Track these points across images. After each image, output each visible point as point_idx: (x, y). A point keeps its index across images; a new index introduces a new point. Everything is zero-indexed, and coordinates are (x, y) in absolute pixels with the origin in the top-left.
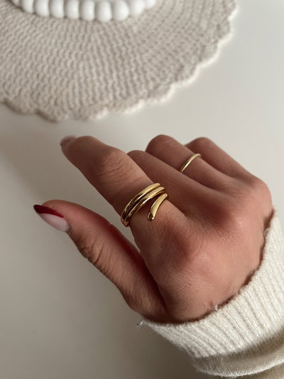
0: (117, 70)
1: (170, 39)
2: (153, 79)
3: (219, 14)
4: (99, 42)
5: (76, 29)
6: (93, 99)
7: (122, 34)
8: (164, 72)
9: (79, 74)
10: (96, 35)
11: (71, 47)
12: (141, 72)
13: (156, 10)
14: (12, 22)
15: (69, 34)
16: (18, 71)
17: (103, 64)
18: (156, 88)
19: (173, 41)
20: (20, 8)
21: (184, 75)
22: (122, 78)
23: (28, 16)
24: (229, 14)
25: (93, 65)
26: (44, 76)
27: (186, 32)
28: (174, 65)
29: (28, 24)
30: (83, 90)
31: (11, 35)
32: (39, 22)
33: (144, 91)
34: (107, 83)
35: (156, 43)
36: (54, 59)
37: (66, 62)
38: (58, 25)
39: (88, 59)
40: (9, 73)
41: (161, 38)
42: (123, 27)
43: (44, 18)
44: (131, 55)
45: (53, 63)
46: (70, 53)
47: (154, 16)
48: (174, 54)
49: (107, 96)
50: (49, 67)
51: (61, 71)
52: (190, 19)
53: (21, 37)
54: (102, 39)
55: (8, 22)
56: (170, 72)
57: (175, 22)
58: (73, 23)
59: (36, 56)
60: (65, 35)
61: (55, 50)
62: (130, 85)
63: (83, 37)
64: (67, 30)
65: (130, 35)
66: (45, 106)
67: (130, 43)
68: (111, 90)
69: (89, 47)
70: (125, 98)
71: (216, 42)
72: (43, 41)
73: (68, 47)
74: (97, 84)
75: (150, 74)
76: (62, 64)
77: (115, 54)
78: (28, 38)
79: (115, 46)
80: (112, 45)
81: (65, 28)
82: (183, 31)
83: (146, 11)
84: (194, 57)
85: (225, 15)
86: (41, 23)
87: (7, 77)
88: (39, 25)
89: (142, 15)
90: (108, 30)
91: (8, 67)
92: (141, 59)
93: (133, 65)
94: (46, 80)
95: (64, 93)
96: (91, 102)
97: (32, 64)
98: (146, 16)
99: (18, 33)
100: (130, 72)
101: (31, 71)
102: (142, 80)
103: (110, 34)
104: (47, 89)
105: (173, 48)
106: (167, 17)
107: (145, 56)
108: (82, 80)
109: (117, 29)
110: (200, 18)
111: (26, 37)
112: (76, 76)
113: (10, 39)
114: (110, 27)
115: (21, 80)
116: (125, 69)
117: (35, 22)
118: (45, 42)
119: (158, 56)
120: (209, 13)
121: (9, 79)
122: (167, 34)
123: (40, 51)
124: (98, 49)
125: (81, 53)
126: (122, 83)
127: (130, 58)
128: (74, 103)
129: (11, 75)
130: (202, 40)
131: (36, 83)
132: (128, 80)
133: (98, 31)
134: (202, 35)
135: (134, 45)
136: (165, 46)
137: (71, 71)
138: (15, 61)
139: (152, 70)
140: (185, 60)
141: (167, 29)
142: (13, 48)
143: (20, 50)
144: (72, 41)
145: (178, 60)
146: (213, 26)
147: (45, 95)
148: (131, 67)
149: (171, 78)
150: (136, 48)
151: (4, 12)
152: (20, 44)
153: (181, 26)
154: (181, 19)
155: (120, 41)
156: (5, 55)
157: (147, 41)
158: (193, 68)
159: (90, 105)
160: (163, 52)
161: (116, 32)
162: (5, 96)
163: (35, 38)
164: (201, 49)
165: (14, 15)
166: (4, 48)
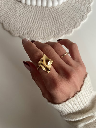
0: (55, 25)
2: (67, 27)
3: (88, 4)
4: (48, 14)
5: (40, 10)
8: (70, 25)
9: (42, 26)
11: (39, 16)
12: (63, 25)
13: (66, 2)
14: (18, 7)
15: (38, 11)
16: (22, 25)
17: (50, 23)
18: (68, 30)
19: (72, 13)
20: (21, 2)
21: (77, 26)
22: (57, 27)
24: (91, 4)
25: (47, 22)
26: (31, 27)
27: (77, 10)
28: (73, 22)
29: (23, 8)
30: (44, 31)
31: (18, 12)
32: (27, 7)
33: (64, 32)
34: (52, 29)
35: (67, 14)
36: (34, 21)
37: (38, 21)
38: (34, 8)
39: (45, 21)
40: (19, 26)
41: (68, 13)
42: (56, 9)
43: (28, 6)
46: (39, 18)
47: (66, 5)
48: (73, 18)
49: (52, 33)
50: (32, 24)
51: (36, 25)
52: (78, 6)
54: (49, 13)
56: (72, 25)
57: (73, 7)
58: (39, 7)
59: (28, 20)
60: (36, 12)
61: (34, 17)
62: (59, 30)
63: (43, 12)
65: (58, 12)
66: (33, 37)
67: (58, 15)
68: (54, 32)
69: (45, 16)
70: (58, 34)
71: (87, 14)
72: (29, 14)
73: (38, 16)
74: (49, 30)
75: (65, 26)
76: (36, 22)
77: (54, 19)
78: (24, 13)
80: (52, 15)
81: (36, 9)
82: (75, 10)
83: (63, 3)
85: (89, 4)
86: (28, 7)
87: (19, 27)
88: (27, 8)
89: (62, 4)
91: (19, 24)
92: (63, 20)
93: (60, 22)
94: (32, 28)
95: (38, 33)
96: (47, 36)
97: (27, 22)
98: (63, 5)
99: (20, 11)
100: (59, 25)
101: (26, 25)
102: (64, 28)
103: (52, 11)
104: (32, 31)
105: (73, 16)
106: (70, 5)
108: (44, 28)
109: (54, 10)
111: (23, 12)
112: (41, 27)
114: (51, 9)
115: (23, 28)
117: (26, 7)
120: (84, 3)
121: (19, 28)
122: (71, 11)
123: (29, 18)
124: (48, 17)
125: (42, 18)
126: (57, 29)
127: (59, 20)
128: (42, 36)
129: (20, 27)
130: (82, 13)
131: (29, 29)
132: (59, 28)
133: (48, 10)
134: (82, 11)
135: (60, 15)
136: (70, 15)
137: (40, 25)
138: (21, 22)
139: (66, 24)
140: (77, 20)
141: (70, 9)
142: (19, 17)
143: (22, 18)
144: (39, 14)
145: (75, 21)
146: (86, 8)
147: (32, 34)
148: (59, 23)
149: (73, 27)
150: (61, 16)
151: (14, 3)
152: (21, 15)
153: (75, 8)
154: (75, 6)
155: (55, 14)
156: (17, 19)
157: (64, 14)
158: (80, 23)
159: (47, 37)
160: (69, 18)
161: (53, 11)
162: (19, 34)
163: (26, 13)
164: (82, 16)
165: (18, 4)
166: (16, 17)
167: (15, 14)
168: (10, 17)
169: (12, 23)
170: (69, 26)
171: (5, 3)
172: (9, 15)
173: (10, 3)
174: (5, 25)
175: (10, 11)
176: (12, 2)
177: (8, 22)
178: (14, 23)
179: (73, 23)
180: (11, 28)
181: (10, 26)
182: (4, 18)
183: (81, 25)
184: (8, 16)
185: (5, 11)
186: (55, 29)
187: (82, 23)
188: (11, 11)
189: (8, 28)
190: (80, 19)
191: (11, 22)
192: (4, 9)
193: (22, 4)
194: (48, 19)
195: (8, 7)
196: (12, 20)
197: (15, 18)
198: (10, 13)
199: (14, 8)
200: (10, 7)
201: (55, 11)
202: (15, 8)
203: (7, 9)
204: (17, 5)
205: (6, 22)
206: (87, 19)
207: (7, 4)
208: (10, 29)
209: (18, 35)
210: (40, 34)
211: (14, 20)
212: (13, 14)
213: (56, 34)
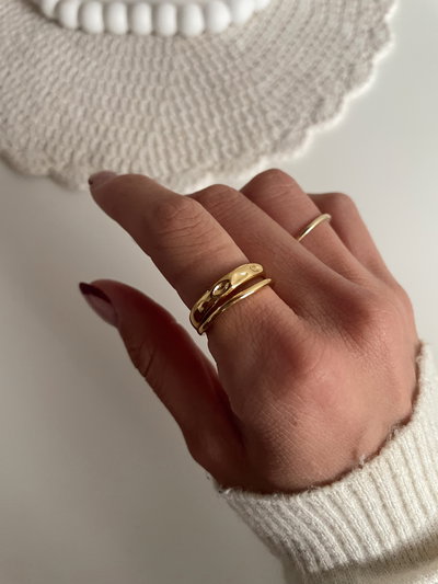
0: (221, 112)
1: (298, 56)
2: (278, 123)
3: (371, 12)
4: (187, 69)
5: (148, 51)
7: (222, 54)
8: (293, 110)
9: (161, 123)
10: (181, 58)
11: (143, 80)
12: (257, 112)
13: (269, 12)
14: (46, 45)
15: (137, 60)
16: (65, 123)
17: (197, 104)
18: (284, 135)
19: (302, 59)
20: (57, 21)
21: (326, 114)
22: (229, 124)
23: (70, 34)
24: (386, 12)
25: (181, 106)
26: (107, 130)
27: (321, 44)
28: (308, 97)
29: (69, 48)
30: (170, 147)
31: (45, 67)
32: (87, 42)
33: (265, 143)
34: (207, 134)
35: (277, 64)
36: (119, 102)
37: (139, 103)
38: (119, 45)
39: (173, 97)
40: (50, 129)
41: (283, 57)
42: (221, 41)
43: (94, 36)
44: (241, 88)
45: (119, 107)
46: (144, 90)
47: (269, 22)
48: (306, 81)
49: (210, 153)
50: (113, 115)
51: (133, 119)
52: (325, 23)
53: (64, 69)
54: (192, 64)
55: (39, 45)
56: (303, 110)
57: (302, 29)
58: (141, 41)
59: (91, 98)
61: (119, 86)
62: (243, 134)
63: (161, 62)
64: (134, 54)
65: (235, 54)
67: (235, 67)
68: (214, 145)
69: (172, 79)
70: (237, 156)
71: (370, 57)
72: (97, 73)
73: (138, 80)
74: (192, 136)
75: (272, 115)
76: (133, 107)
77: (213, 87)
78: (74, 70)
79: (212, 74)
80: (207, 73)
81: (130, 50)
82: (316, 43)
83: (255, 14)
84: (338, 83)
85: (379, 14)
86: (92, 45)
87: (49, 134)
88: (89, 48)
89: (250, 21)
90: (198, 48)
91: (48, 118)
92: (256, 91)
93: (245, 102)
94: (110, 135)
95: (142, 155)
96: (186, 166)
97: (85, 112)
98: (255, 23)
99: (58, 63)
100: (241, 114)
101: (85, 123)
102: (261, 124)
103: (203, 56)
104: (113, 149)
105: (304, 71)
106: (289, 22)
107: (262, 86)
108: (167, 132)
110: (341, 20)
111: (70, 68)
112: (157, 126)
113: (45, 73)
114: (200, 43)
116: (232, 109)
117: (82, 42)
118: (102, 75)
120: (354, 11)
121: (52, 137)
122: (293, 49)
123: (95, 90)
124: (187, 80)
125: (161, 88)
126: (230, 132)
127: (238, 91)
128: (159, 170)
129: (54, 132)
130: (347, 54)
131: (96, 141)
133: (184, 51)
134: (347, 48)
135: (242, 70)
136: (290, 68)
137: (148, 120)
138: (58, 109)
139: (274, 108)
140: (326, 89)
141: (290, 40)
142: (52, 86)
143: (64, 90)
144: (143, 70)
145: (314, 90)
146: (363, 32)
147: (112, 160)
148: (241, 106)
149: (306, 119)
150: (246, 74)
151: (29, 30)
152: (62, 80)
153: (312, 35)
154: (312, 24)
155: (220, 65)
156: (40, 100)
157: (262, 63)
158: (340, 101)
159: (184, 171)
160: (288, 79)
161: (211, 51)
162: (49, 165)
163: (85, 68)
164: (347, 69)
165: (47, 33)
166: (37, 87)
167: (32, 76)
169: (16, 118)
172: (4, 79)
173: (10, 32)
175: (10, 66)
176: (18, 27)
178: (28, 117)
180: (14, 141)
181: (10, 131)
183: (345, 107)
186: (221, 134)
187: (351, 98)
188: (16, 65)
191: (14, 112)
193: (64, 30)
194: (185, 90)
196: (16, 106)
197: (30, 96)
198: (9, 74)
199: (28, 49)
200: (11, 49)
201: (218, 51)
202: (31, 51)
206: (373, 79)
208: (6, 147)
209: (44, 170)
210: (148, 159)
211: (29, 103)
212: (22, 76)
213: (229, 156)
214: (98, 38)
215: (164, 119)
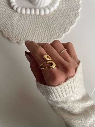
0: (48, 30)
1: (62, 19)
2: (58, 32)
4: (41, 21)
5: (34, 18)
6: (42, 40)
8: (61, 30)
9: (36, 32)
10: (40, 19)
11: (33, 23)
12: (54, 30)
13: (57, 10)
14: (15, 16)
15: (32, 19)
16: (19, 32)
17: (43, 29)
18: (59, 35)
19: (62, 20)
20: (16, 11)
21: (67, 31)
22: (49, 32)
23: (19, 14)
24: (79, 10)
25: (40, 29)
26: (27, 33)
29: (19, 17)
30: (38, 37)
31: (15, 21)
32: (22, 16)
33: (55, 37)
34: (45, 35)
35: (58, 21)
36: (29, 28)
37: (32, 28)
38: (28, 16)
39: (39, 27)
40: (16, 33)
41: (59, 19)
42: (48, 16)
45: (29, 29)
46: (33, 25)
47: (56, 12)
48: (63, 24)
49: (45, 38)
50: (28, 31)
51: (31, 31)
52: (67, 12)
53: (18, 21)
54: (42, 20)
56: (62, 30)
57: (63, 13)
58: (33, 16)
59: (24, 27)
60: (31, 20)
61: (29, 25)
62: (51, 35)
63: (36, 20)
65: (50, 19)
67: (50, 21)
68: (46, 37)
69: (38, 23)
70: (50, 39)
71: (75, 19)
72: (24, 22)
73: (32, 23)
74: (42, 35)
76: (31, 29)
77: (46, 25)
80: (45, 22)
81: (30, 18)
82: (65, 16)
83: (54, 10)
85: (77, 10)
86: (23, 16)
87: (16, 34)
88: (23, 17)
89: (53, 12)
91: (16, 31)
92: (54, 26)
93: (52, 28)
94: (27, 35)
95: (33, 39)
97: (23, 30)
98: (54, 12)
99: (17, 20)
100: (51, 31)
101: (23, 32)
102: (55, 33)
103: (44, 19)
104: (28, 37)
105: (63, 22)
106: (60, 12)
108: (38, 34)
110: (70, 11)
111: (19, 21)
112: (36, 33)
113: (15, 22)
114: (44, 16)
115: (20, 35)
117: (21, 16)
119: (59, 25)
120: (73, 9)
121: (17, 35)
122: (61, 17)
123: (24, 26)
124: (41, 24)
125: (36, 25)
126: (49, 34)
127: (51, 26)
129: (17, 34)
130: (71, 19)
131: (25, 36)
132: (51, 33)
133: (41, 18)
134: (71, 17)
135: (51, 22)
136: (60, 21)
137: (34, 31)
138: (17, 29)
139: (57, 29)
140: (67, 26)
141: (60, 16)
142: (16, 25)
143: (18, 25)
144: (33, 21)
145: (65, 26)
146: (74, 14)
148: (51, 29)
149: (63, 32)
150: (52, 23)
151: (11, 13)
152: (18, 23)
153: (65, 15)
154: (65, 12)
155: (47, 21)
156: (14, 27)
157: (55, 20)
158: (69, 28)
160: (60, 24)
161: (46, 18)
162: (17, 40)
163: (22, 21)
164: (71, 22)
165: (15, 13)
166: (13, 25)
167: (12, 22)
168: (8, 26)
169: (10, 31)
170: (59, 31)
171: (3, 13)
172: (7, 23)
173: (7, 13)
174: (4, 32)
175: (8, 20)
176: (9, 12)
177: (7, 30)
178: (12, 31)
179: (63, 28)
180: (10, 36)
181: (9, 34)
182: (3, 26)
183: (70, 30)
184: (7, 25)
185: (3, 20)
186: (47, 35)
188: (9, 20)
189: (7, 36)
190: (69, 25)
191: (9, 30)
192: (3, 19)
193: (18, 13)
194: (41, 26)
195: (6, 16)
196: (10, 28)
197: (12, 27)
198: (8, 22)
200: (8, 17)
201: (47, 18)
202: (12, 17)
203: (5, 18)
204: (13, 14)
205: (5, 30)
206: (75, 24)
207: (5, 14)
208: (8, 37)
209: (16, 41)
210: (34, 39)
211: (12, 28)
212: (10, 23)
213: (49, 39)
214: (24, 15)
215: (37, 31)
